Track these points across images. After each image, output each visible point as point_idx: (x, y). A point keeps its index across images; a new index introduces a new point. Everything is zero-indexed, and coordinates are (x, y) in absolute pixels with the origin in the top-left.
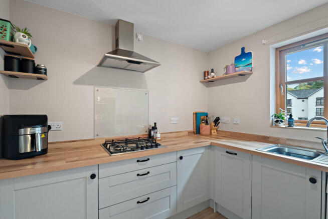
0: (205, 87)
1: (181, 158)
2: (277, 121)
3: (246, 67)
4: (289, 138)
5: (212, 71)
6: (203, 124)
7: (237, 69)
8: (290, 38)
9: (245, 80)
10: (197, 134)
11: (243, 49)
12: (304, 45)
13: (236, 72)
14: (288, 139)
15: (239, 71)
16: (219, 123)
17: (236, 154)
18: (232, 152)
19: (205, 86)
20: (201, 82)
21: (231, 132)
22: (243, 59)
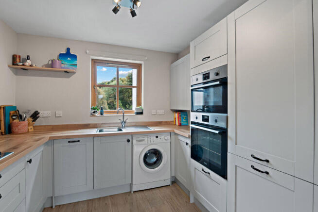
0: (13, 74)
1: (30, 161)
2: (94, 112)
3: (71, 66)
4: (103, 122)
5: (28, 58)
6: (17, 121)
7: (63, 65)
8: (102, 56)
9: (68, 77)
10: (5, 134)
11: (68, 49)
12: (108, 64)
13: (62, 68)
14: (102, 124)
15: (64, 68)
16: (39, 117)
17: (79, 141)
18: (73, 141)
19: (13, 72)
20: (9, 66)
21: (52, 125)
22: (69, 59)
